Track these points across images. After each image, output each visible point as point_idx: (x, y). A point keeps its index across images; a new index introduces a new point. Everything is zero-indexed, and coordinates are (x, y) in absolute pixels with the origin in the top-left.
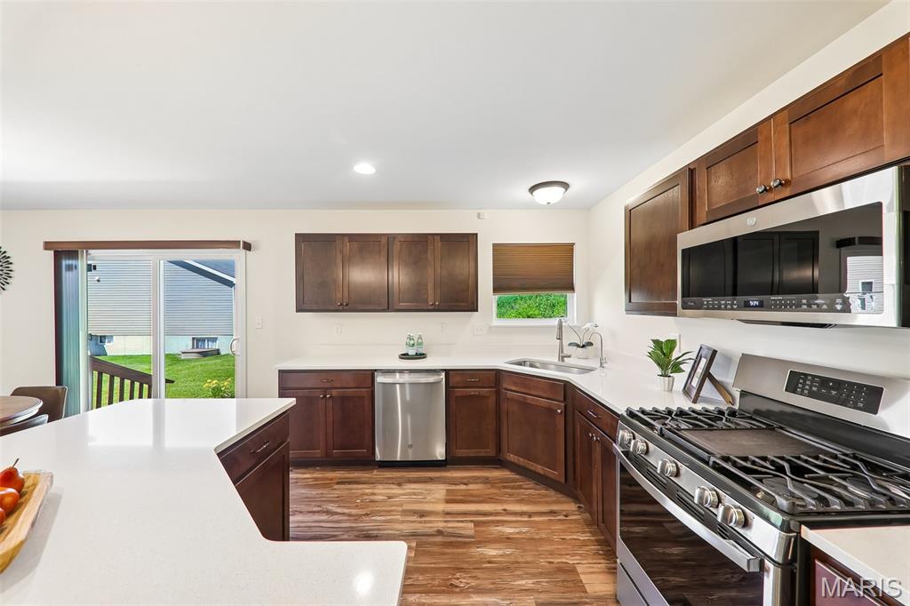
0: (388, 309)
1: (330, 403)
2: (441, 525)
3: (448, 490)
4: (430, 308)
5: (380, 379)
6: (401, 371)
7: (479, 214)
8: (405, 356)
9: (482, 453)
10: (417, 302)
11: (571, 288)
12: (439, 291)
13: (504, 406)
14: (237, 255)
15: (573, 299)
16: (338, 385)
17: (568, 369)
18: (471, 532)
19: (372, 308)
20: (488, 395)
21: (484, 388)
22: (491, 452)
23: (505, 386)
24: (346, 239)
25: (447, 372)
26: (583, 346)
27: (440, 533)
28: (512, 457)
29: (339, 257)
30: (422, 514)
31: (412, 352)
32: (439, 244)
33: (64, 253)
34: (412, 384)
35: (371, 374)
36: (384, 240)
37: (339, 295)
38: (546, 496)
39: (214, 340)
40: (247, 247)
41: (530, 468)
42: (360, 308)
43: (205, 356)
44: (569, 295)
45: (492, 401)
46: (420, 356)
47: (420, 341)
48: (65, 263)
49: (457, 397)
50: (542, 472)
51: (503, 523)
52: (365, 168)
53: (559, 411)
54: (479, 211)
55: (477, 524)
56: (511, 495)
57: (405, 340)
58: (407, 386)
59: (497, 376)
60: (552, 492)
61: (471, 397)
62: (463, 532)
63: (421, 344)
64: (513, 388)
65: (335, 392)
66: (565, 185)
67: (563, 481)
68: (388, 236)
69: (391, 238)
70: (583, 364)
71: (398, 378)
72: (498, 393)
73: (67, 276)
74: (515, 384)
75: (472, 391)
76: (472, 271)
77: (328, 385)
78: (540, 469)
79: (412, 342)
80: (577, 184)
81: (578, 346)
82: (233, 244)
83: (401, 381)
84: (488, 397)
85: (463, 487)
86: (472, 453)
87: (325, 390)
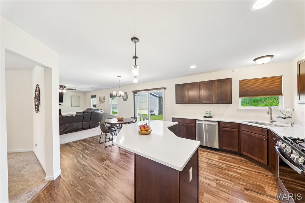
0: (200, 103)
1: (184, 127)
2: (215, 163)
3: (219, 157)
4: (214, 103)
5: (197, 122)
6: (205, 121)
7: (233, 71)
8: (205, 117)
9: (233, 150)
10: (209, 101)
11: (281, 94)
12: (216, 98)
13: (242, 136)
14: (163, 91)
15: (282, 99)
16: (186, 123)
17: (273, 125)
18: (226, 168)
19: (195, 103)
20: (235, 131)
21: (233, 129)
22: (236, 150)
23: (242, 129)
24: (188, 84)
25: (219, 122)
26: (285, 118)
27: (215, 164)
28: (245, 153)
29: (186, 90)
30: (210, 159)
31: (207, 116)
32: (216, 83)
33: (135, 92)
34: (208, 124)
35: (195, 120)
36: (198, 84)
37: (186, 99)
38: (259, 168)
39: (154, 111)
40: (165, 89)
41: (252, 158)
42: (192, 103)
43: (152, 115)
44: (280, 97)
45: (236, 134)
46: (211, 117)
47: (210, 113)
48: (135, 94)
49: (222, 130)
50: (257, 160)
51: (238, 169)
52: (193, 67)
53: (264, 139)
54: (233, 70)
55: (227, 166)
56: (243, 164)
57: (206, 112)
58: (207, 125)
59: (239, 125)
60: (262, 168)
61: (228, 131)
62: (223, 167)
63: (211, 113)
64: (245, 130)
65: (185, 124)
66: (272, 56)
67: (267, 164)
68: (200, 82)
69: (200, 83)
70: (280, 124)
71: (203, 122)
72: (239, 131)
73: (135, 97)
74: (246, 128)
75: (229, 129)
76: (230, 90)
77: (183, 122)
78: (256, 159)
79: (207, 113)
80: (277, 55)
81: (283, 118)
82: (162, 88)
83: (204, 123)
84: (235, 132)
85: (225, 158)
86: (228, 149)
87: (183, 123)
